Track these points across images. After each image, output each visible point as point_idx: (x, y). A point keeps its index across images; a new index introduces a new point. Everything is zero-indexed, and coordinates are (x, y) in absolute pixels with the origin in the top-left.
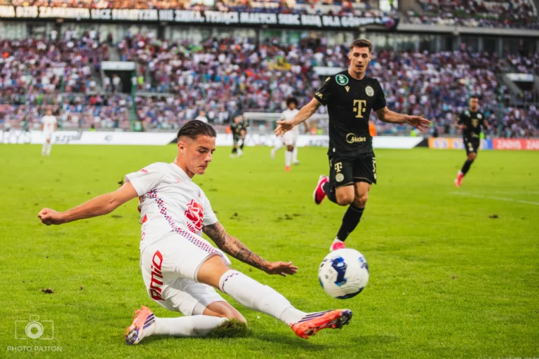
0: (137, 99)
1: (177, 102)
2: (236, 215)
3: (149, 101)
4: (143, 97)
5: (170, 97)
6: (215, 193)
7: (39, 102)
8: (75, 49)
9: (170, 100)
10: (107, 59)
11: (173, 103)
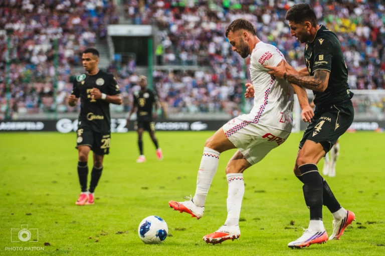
0: (155, 74)
1: (208, 78)
2: (292, 223)
3: (171, 76)
4: (164, 71)
5: (199, 71)
6: (262, 194)
7: (25, 79)
8: (72, 10)
9: (200, 75)
10: (115, 22)
11: (203, 79)
